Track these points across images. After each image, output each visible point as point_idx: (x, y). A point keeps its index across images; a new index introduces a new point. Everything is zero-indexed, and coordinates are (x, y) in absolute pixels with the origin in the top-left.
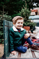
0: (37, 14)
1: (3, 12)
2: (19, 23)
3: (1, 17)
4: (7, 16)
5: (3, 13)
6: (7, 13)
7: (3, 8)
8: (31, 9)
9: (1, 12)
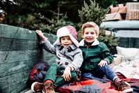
1: (58, 14)
2: (87, 33)
3: (53, 25)
6: (65, 17)
7: (59, 5)
8: (111, 7)
9: (55, 13)
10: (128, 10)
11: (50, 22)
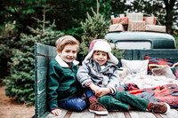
0: (126, 27)
1: (44, 21)
3: (39, 36)
4: (53, 32)
5: (42, 24)
6: (54, 25)
7: (44, 11)
9: (39, 21)
10: (130, 20)
11: (34, 31)
